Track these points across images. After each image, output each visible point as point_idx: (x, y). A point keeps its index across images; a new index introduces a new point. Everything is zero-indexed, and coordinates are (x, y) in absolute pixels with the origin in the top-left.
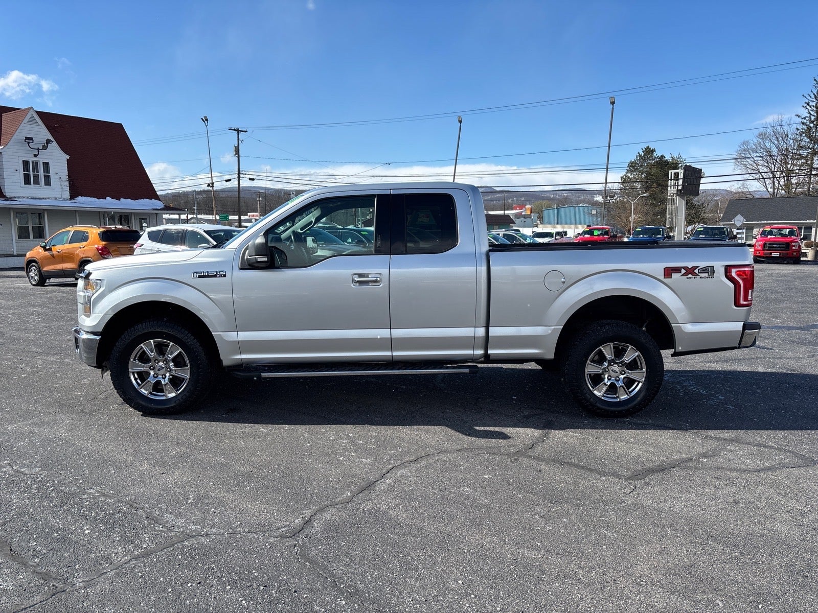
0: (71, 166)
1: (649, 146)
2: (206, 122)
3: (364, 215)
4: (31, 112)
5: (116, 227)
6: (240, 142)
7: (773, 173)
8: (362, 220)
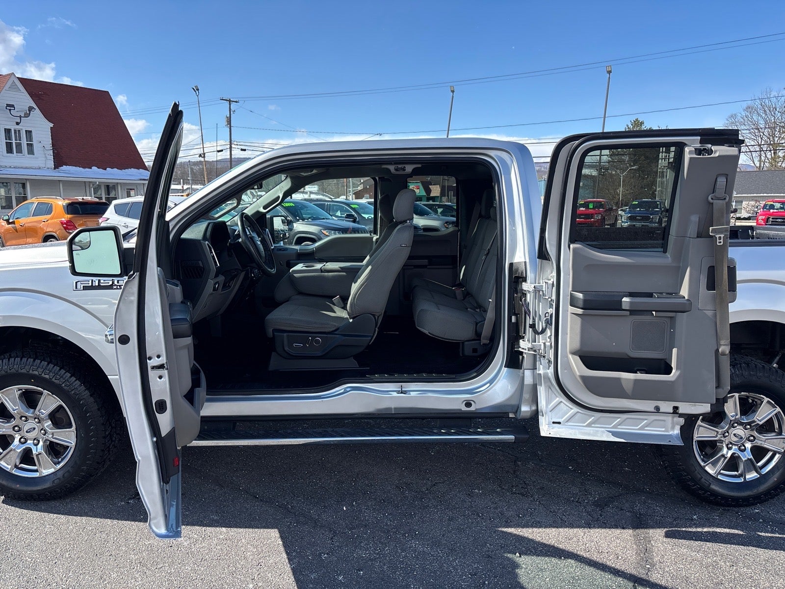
0: (55, 134)
1: (637, 119)
2: (197, 91)
3: (355, 186)
4: (13, 78)
5: (83, 199)
6: (232, 112)
7: (760, 145)
8: (353, 191)
